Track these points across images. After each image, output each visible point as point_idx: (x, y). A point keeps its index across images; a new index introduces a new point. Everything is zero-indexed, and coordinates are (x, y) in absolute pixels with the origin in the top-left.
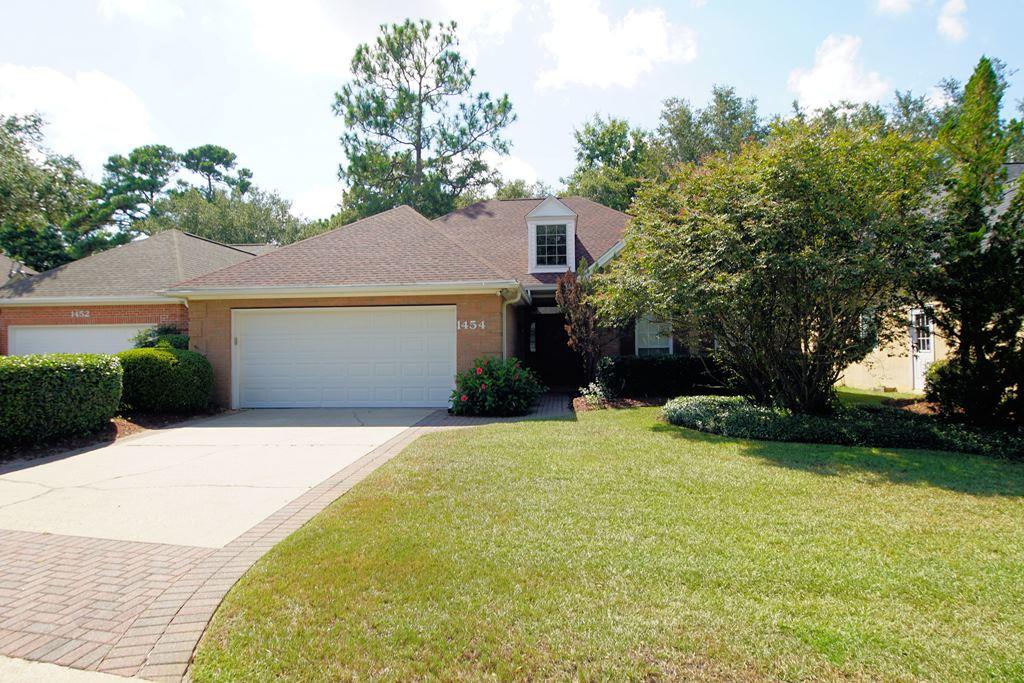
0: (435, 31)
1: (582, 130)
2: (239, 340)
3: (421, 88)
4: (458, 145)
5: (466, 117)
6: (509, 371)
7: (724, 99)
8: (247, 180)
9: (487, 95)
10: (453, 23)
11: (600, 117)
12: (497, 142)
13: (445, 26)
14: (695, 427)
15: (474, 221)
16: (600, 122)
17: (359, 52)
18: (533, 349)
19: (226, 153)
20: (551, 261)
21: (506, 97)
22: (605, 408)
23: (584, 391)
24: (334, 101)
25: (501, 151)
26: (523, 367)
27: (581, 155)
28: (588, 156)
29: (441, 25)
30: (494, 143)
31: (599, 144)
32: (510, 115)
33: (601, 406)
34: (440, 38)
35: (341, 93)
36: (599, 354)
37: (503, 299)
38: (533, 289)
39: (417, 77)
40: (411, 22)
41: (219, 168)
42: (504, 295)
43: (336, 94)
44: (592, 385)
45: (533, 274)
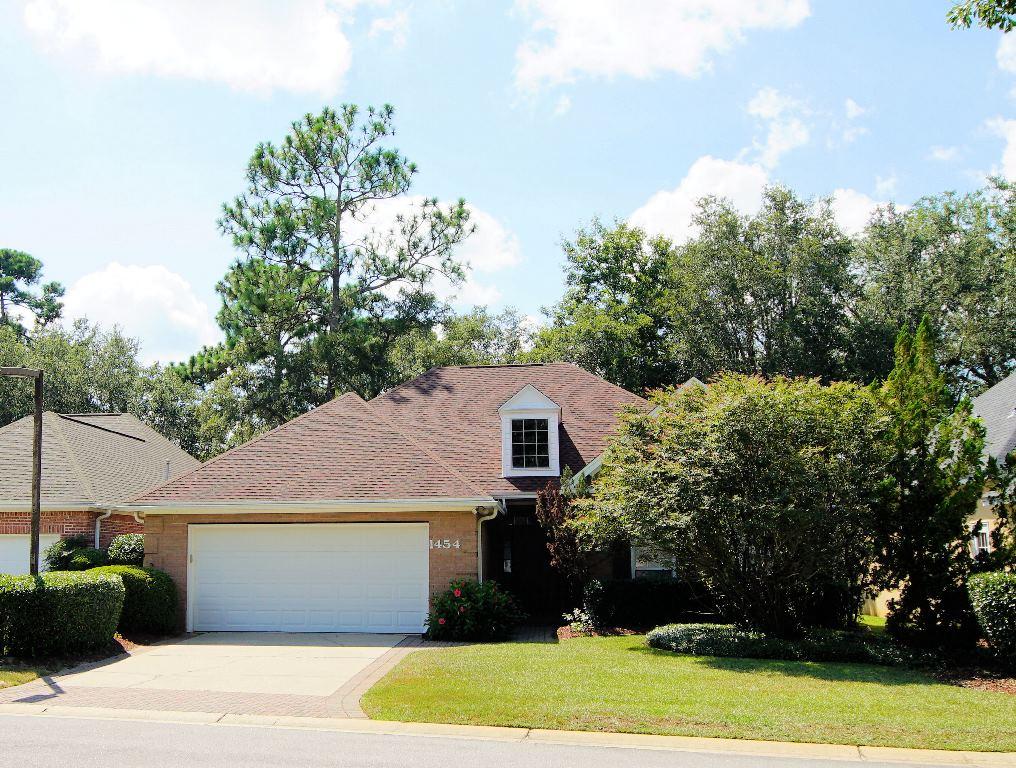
0: (361, 119)
1: (573, 239)
2: (194, 558)
3: (340, 192)
4: (394, 273)
5: (404, 232)
6: (488, 594)
7: (780, 203)
8: (58, 300)
9: (434, 203)
10: (387, 107)
11: (601, 221)
12: (448, 263)
13: (376, 111)
14: (670, 648)
15: (428, 398)
16: (600, 229)
17: (260, 156)
18: (508, 569)
19: (30, 262)
20: (530, 464)
21: (461, 204)
22: (591, 636)
23: (569, 617)
24: (222, 215)
25: (454, 275)
26: (501, 590)
27: (572, 277)
28: (583, 276)
29: (371, 110)
30: (443, 265)
31: (600, 260)
32: (467, 226)
33: (588, 633)
34: (370, 128)
35: (233, 205)
36: (588, 578)
37: (479, 515)
38: (509, 497)
39: (336, 179)
40: (330, 111)
41: (21, 285)
42: (480, 512)
43: (225, 207)
44: (577, 611)
45: (508, 479)
